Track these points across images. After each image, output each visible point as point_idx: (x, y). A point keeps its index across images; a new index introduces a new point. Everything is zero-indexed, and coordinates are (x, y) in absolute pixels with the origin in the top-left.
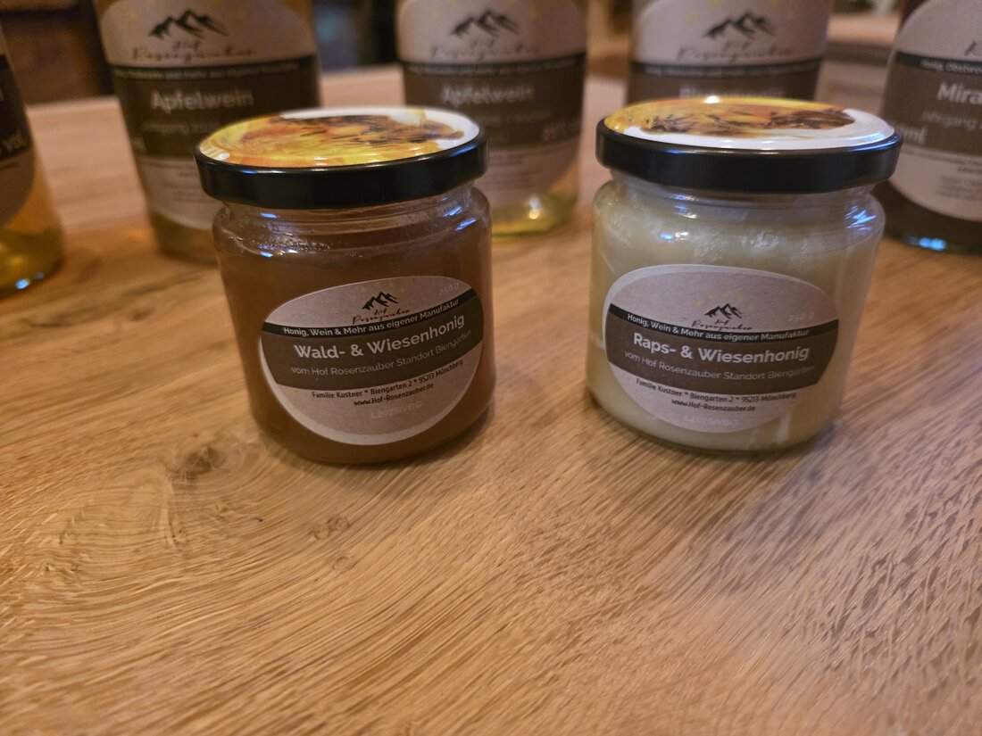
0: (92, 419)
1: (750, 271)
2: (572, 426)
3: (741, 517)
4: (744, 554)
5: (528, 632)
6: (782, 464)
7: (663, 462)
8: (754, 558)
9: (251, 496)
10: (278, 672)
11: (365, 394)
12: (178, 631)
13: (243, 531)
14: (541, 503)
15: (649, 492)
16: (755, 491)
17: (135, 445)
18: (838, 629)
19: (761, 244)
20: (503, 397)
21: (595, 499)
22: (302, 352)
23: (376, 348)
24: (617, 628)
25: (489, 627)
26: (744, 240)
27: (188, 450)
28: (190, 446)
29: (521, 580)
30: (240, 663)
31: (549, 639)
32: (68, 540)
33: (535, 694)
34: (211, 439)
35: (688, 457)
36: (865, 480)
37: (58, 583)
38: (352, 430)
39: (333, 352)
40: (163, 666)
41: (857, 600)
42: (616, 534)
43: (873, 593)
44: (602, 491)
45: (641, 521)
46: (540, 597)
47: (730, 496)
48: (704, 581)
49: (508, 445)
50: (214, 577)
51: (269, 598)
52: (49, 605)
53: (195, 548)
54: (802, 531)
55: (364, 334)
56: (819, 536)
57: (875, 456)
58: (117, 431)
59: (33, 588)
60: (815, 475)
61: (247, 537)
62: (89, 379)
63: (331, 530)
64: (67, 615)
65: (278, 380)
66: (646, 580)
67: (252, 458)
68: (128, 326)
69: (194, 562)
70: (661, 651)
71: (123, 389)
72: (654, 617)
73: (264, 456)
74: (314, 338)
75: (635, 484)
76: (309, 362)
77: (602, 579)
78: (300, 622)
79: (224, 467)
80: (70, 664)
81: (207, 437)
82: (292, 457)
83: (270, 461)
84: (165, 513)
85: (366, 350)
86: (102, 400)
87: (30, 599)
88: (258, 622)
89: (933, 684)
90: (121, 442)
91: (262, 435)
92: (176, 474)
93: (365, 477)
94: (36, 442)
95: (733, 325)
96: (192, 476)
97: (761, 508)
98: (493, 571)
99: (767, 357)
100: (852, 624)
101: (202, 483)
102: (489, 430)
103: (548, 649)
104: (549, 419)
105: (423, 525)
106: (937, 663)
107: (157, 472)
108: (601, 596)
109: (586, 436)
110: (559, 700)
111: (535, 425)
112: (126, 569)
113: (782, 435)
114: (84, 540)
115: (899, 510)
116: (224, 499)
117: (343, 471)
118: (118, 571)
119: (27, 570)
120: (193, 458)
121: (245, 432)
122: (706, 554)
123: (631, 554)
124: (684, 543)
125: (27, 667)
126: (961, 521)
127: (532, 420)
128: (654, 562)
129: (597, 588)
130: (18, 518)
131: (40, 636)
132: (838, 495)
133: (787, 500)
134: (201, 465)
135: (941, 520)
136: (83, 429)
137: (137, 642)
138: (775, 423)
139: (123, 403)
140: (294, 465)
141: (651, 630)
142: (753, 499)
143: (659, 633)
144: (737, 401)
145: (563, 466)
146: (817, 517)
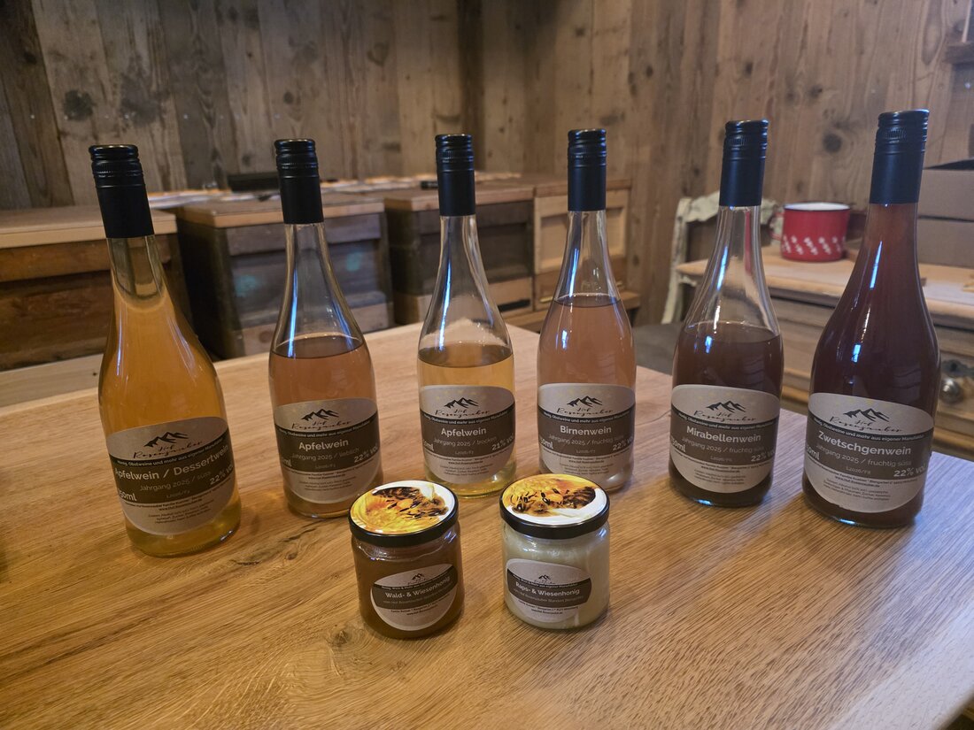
0: (287, 619)
1: (550, 564)
2: (497, 617)
3: (556, 658)
4: (553, 673)
5: (471, 703)
6: (578, 635)
7: (531, 634)
8: (556, 675)
9: (365, 654)
10: (386, 719)
11: (412, 611)
12: (349, 707)
13: (365, 668)
14: (479, 655)
15: (522, 648)
16: (564, 647)
17: (311, 631)
18: (576, 701)
19: (554, 553)
20: (468, 602)
21: (501, 652)
22: (388, 595)
23: (416, 593)
24: (501, 701)
25: (457, 702)
26: (548, 552)
27: (335, 633)
28: (336, 630)
29: (470, 684)
30: (373, 716)
31: (478, 705)
32: (297, 674)
33: (472, 723)
34: (343, 627)
35: (541, 632)
36: (609, 642)
37: (299, 691)
38: (406, 625)
39: (401, 596)
40: (346, 718)
41: (587, 690)
42: (506, 666)
43: (594, 687)
44: (505, 648)
45: (517, 661)
46: (476, 691)
47: (554, 650)
48: (535, 684)
49: (469, 627)
50: (358, 687)
51: (379, 694)
52: (299, 699)
53: (348, 675)
54: (577, 664)
55: (412, 589)
56: (583, 665)
57: (618, 631)
58: (301, 624)
59: (290, 693)
60: (590, 639)
61: (368, 671)
62: (280, 597)
63: (399, 667)
64: (306, 703)
65: (377, 605)
66: (514, 684)
67: (363, 636)
68: (288, 563)
69: (349, 681)
70: (515, 709)
71: (297, 602)
72: (515, 697)
73: (367, 635)
74: (392, 590)
75: (518, 644)
76: (391, 599)
77: (500, 683)
78: (391, 702)
79: (352, 640)
80: (314, 719)
81: (341, 626)
82: (380, 635)
83: (370, 637)
84: (332, 662)
85: (412, 594)
86: (288, 608)
87: (291, 697)
88: (377, 702)
89: (601, 717)
90: (304, 630)
91: (365, 625)
92: (333, 645)
93: (410, 643)
94: (267, 630)
95: (548, 582)
96: (339, 645)
97: (564, 655)
98: (460, 682)
99: (563, 593)
100: (582, 698)
101: (344, 648)
102: (461, 620)
103: (477, 708)
104: (487, 614)
105: (434, 664)
106: (605, 711)
107: (324, 643)
108: (498, 690)
109: (502, 622)
110: (479, 724)
111: (480, 618)
112: (324, 685)
113: (576, 622)
114: (303, 674)
115: (616, 656)
116: (354, 655)
117: (401, 641)
118: (321, 686)
119: (285, 686)
120: (337, 636)
121: (358, 625)
122: (538, 673)
123: (511, 674)
124: (532, 669)
125: (299, 720)
126: (639, 659)
127: (479, 615)
128: (519, 677)
129: (497, 687)
130: (273, 666)
131: (299, 710)
132: (596, 648)
133: (575, 651)
134: (342, 640)
135: (631, 659)
136: (286, 623)
137: (335, 710)
138: (573, 618)
139: (298, 610)
140: (380, 639)
141: (513, 701)
142: (563, 650)
143: (516, 702)
144: (555, 610)
145: (491, 637)
146: (585, 658)
